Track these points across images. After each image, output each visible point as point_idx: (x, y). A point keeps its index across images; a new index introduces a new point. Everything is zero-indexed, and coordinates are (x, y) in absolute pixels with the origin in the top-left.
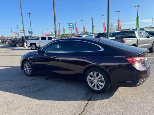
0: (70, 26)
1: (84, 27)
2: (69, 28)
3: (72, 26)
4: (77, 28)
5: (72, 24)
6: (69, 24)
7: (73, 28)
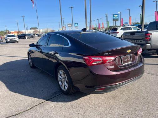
0: (115, 17)
1: (130, 18)
2: (114, 19)
3: (117, 17)
4: (122, 19)
5: (117, 15)
6: (114, 15)
7: (118, 19)
